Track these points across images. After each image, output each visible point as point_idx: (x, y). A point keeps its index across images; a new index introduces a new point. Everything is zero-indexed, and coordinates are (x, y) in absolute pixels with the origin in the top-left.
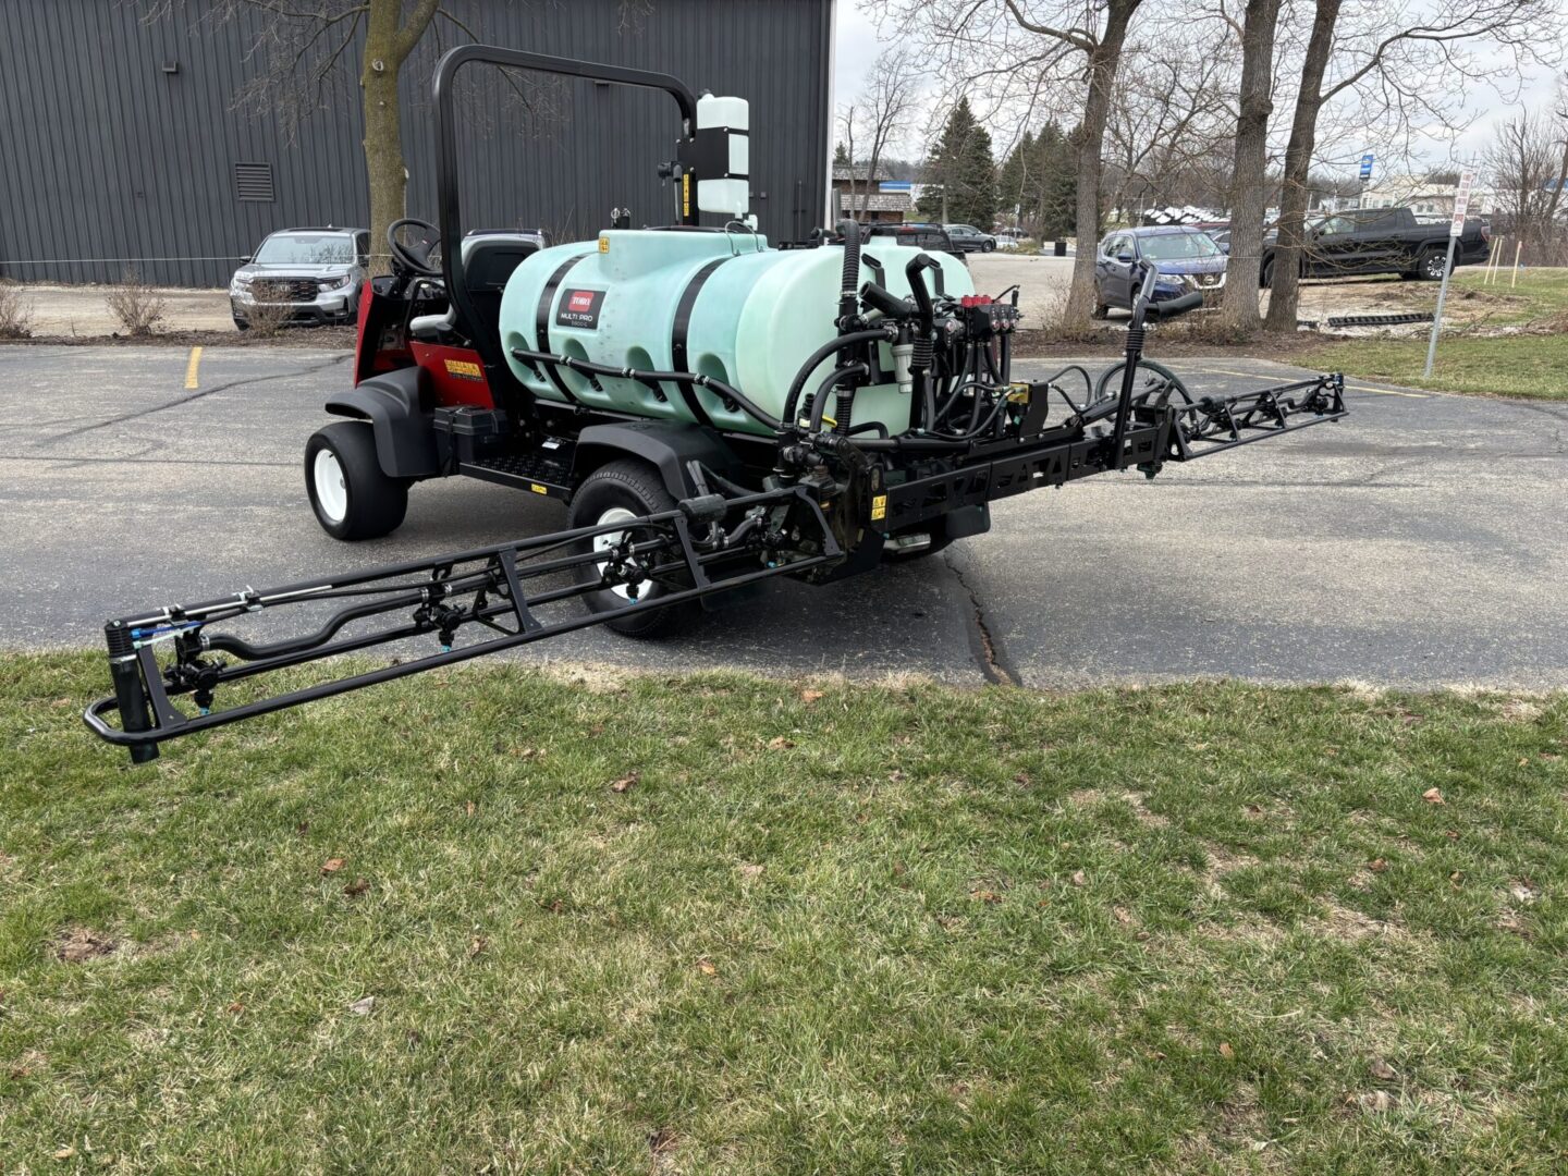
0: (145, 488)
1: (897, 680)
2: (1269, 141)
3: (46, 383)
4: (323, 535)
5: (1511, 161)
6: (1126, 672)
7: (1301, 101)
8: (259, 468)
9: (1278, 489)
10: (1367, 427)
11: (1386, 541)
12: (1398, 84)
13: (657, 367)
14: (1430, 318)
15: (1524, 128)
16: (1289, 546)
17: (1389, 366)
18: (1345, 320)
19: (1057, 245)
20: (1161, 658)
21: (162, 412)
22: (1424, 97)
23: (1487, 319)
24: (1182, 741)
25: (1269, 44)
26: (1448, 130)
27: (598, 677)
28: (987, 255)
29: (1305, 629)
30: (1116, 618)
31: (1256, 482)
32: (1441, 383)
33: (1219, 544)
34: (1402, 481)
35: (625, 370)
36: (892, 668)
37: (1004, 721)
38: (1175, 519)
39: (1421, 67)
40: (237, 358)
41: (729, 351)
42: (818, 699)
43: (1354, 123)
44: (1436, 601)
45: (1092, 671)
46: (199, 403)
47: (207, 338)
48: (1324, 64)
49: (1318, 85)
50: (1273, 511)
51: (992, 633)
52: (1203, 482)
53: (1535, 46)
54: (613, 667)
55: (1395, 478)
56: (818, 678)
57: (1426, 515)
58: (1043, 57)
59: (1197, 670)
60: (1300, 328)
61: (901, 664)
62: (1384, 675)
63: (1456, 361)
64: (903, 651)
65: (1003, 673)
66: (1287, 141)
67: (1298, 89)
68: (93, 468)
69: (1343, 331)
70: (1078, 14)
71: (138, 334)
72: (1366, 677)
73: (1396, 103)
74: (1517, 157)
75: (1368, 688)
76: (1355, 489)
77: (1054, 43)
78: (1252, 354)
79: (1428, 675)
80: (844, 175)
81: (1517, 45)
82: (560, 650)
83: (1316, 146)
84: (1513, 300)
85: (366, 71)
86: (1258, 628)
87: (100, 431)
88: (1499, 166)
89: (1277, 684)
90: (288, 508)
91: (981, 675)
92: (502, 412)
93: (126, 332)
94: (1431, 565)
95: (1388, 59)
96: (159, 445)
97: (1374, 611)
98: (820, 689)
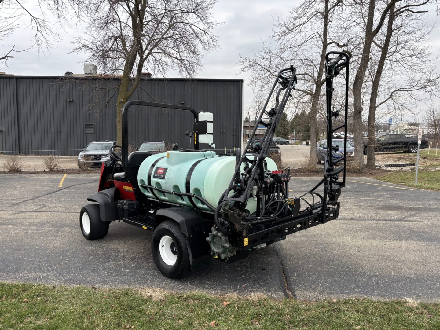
0: (35, 221)
1: (255, 296)
2: (363, 117)
3: (19, 186)
4: (83, 238)
5: (431, 120)
6: (331, 294)
7: (370, 107)
8: (71, 214)
9: (375, 222)
10: (400, 200)
11: (412, 242)
12: (397, 103)
13: (181, 191)
14: (414, 165)
15: (433, 111)
16: (381, 243)
17: (404, 180)
18: (389, 165)
19: (306, 143)
20: (342, 288)
21: (49, 195)
22: (405, 106)
23: (431, 165)
24: (352, 325)
25: (360, 93)
26: (413, 115)
27: (157, 294)
28: (287, 145)
29: (390, 276)
30: (327, 271)
31: (368, 219)
32: (420, 186)
33: (359, 242)
34: (414, 220)
35: (172, 192)
36: (254, 291)
37: (290, 315)
38: (344, 233)
39: (404, 98)
40: (75, 177)
41: (202, 187)
42: (228, 305)
43: (386, 113)
44: (431, 265)
45: (320, 293)
46: (60, 192)
47: (69, 171)
48: (376, 98)
49: (375, 103)
50: (374, 230)
51: (287, 277)
52: (352, 219)
53: (435, 93)
54: (162, 290)
55: (411, 219)
56: (229, 295)
57: (423, 232)
58: (298, 97)
59: (355, 293)
60: (377, 168)
61: (257, 290)
62: (418, 296)
63: (424, 179)
64: (258, 284)
65: (290, 293)
66: (367, 118)
67: (369, 104)
68: (23, 214)
69: (389, 169)
70: (307, 86)
71: (51, 170)
72: (411, 297)
73: (398, 107)
74: (432, 119)
75: (413, 301)
76: (399, 222)
77: (301, 93)
78: (363, 176)
79: (432, 296)
80: (247, 125)
81: (430, 92)
82: (146, 283)
83: (376, 119)
84: (437, 159)
85: (118, 102)
86: (374, 276)
87: (29, 201)
88: (428, 121)
89: (383, 300)
90: (75, 228)
91: (283, 294)
92: (137, 202)
93: (47, 170)
94: (427, 251)
95: (394, 96)
96: (45, 206)
97: (411, 269)
98: (229, 301)
